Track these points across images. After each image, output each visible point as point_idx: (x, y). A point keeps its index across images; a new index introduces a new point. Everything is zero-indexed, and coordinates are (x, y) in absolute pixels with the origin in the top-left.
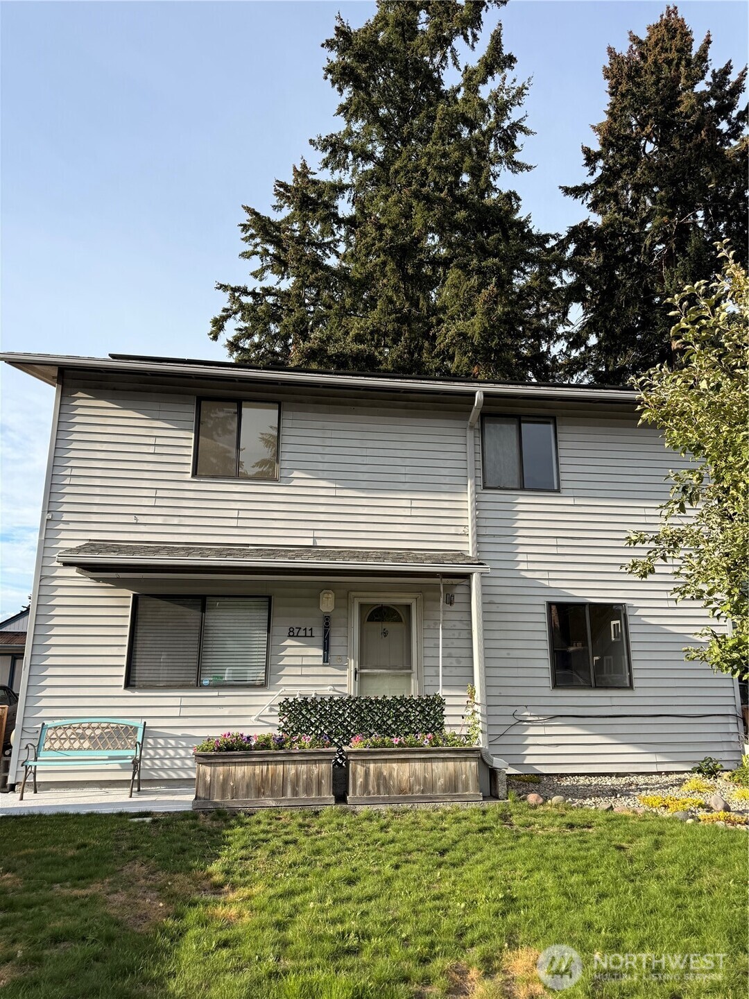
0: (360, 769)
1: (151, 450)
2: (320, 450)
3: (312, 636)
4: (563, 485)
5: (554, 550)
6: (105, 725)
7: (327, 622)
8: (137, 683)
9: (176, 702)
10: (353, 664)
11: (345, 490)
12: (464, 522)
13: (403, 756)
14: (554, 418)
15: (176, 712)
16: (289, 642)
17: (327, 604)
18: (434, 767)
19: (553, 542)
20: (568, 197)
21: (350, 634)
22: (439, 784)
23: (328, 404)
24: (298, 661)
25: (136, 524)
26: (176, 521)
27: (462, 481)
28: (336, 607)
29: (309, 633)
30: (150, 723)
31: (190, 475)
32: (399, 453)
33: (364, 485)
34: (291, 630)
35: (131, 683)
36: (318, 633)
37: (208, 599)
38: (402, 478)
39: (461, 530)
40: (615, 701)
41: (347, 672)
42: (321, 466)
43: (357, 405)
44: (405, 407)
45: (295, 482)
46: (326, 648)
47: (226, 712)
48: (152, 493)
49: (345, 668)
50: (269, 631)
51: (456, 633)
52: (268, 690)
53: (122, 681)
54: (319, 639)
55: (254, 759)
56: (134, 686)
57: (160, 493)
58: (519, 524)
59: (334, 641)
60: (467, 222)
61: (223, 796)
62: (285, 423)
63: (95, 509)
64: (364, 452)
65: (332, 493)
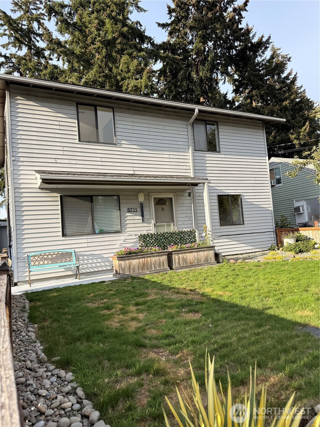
0: (177, 257)
1: (58, 127)
2: (132, 131)
3: (137, 211)
4: (221, 150)
5: (219, 175)
6: (57, 253)
7: (142, 206)
8: (67, 234)
9: (86, 241)
10: (153, 222)
11: (144, 150)
12: (188, 164)
13: (191, 251)
14: (217, 122)
15: (86, 245)
16: (128, 214)
17: (141, 198)
18: (201, 254)
19: (218, 172)
20: (159, 28)
21: (151, 209)
22: (202, 259)
23: (133, 110)
24: (132, 222)
25: (56, 163)
26: (74, 162)
27: (187, 147)
28: (145, 199)
29: (135, 211)
30: (76, 250)
31: (78, 140)
32: (163, 134)
33: (151, 148)
34: (128, 209)
35: (64, 234)
36: (139, 210)
37: (94, 197)
38: (165, 145)
39: (188, 168)
40: (239, 229)
41: (151, 225)
42: (133, 139)
43: (145, 111)
44: (164, 114)
45: (123, 146)
46: (143, 216)
47: (106, 243)
48: (61, 148)
49: (150, 223)
50: (120, 210)
51: (188, 208)
52: (122, 234)
53: (61, 234)
54: (139, 213)
55: (139, 257)
56: (66, 235)
57: (65, 149)
58: (207, 165)
59: (145, 213)
60: (127, 33)
61: (130, 272)
62: (116, 118)
63: (35, 155)
64: (150, 133)
65: (139, 151)
